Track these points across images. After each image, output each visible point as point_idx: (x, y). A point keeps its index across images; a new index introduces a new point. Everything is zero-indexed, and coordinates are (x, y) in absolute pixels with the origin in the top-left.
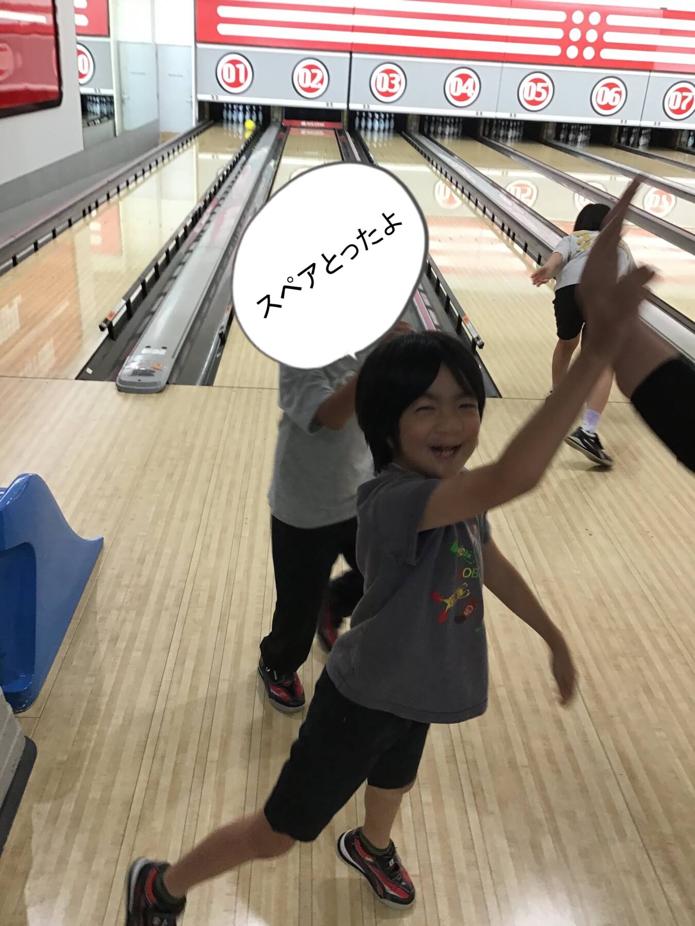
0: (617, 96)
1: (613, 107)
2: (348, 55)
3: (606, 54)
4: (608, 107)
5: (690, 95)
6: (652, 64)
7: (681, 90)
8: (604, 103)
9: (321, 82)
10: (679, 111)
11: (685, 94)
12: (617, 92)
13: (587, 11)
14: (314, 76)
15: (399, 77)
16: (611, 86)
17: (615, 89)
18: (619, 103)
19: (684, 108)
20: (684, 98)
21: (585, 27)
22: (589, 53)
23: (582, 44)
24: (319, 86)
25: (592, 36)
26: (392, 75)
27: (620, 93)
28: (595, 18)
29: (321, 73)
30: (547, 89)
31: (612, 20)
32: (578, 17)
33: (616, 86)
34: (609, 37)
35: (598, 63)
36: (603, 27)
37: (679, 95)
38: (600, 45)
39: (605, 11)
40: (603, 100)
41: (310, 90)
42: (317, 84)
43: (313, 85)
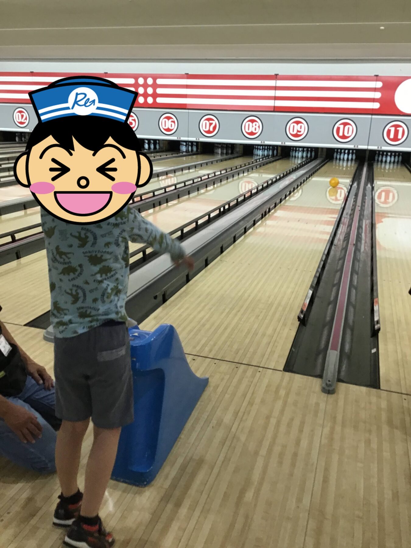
0: (173, 124)
1: (171, 130)
3: (159, 100)
4: (168, 130)
5: (214, 123)
6: (185, 105)
7: (208, 120)
8: (166, 128)
9: (26, 119)
10: (209, 132)
11: (211, 122)
12: (172, 121)
13: (145, 77)
14: (22, 116)
16: (168, 118)
17: (171, 120)
18: (174, 127)
19: (211, 129)
20: (211, 124)
21: (145, 86)
22: (150, 100)
23: (146, 95)
24: (25, 121)
25: (150, 91)
27: (174, 122)
28: (150, 81)
29: (25, 115)
30: (134, 120)
31: (159, 81)
32: (141, 81)
33: (171, 118)
34: (159, 91)
35: (155, 106)
36: (155, 86)
37: (208, 123)
38: (155, 95)
39: (155, 77)
40: (165, 126)
41: (21, 123)
42: (24, 120)
43: (23, 121)
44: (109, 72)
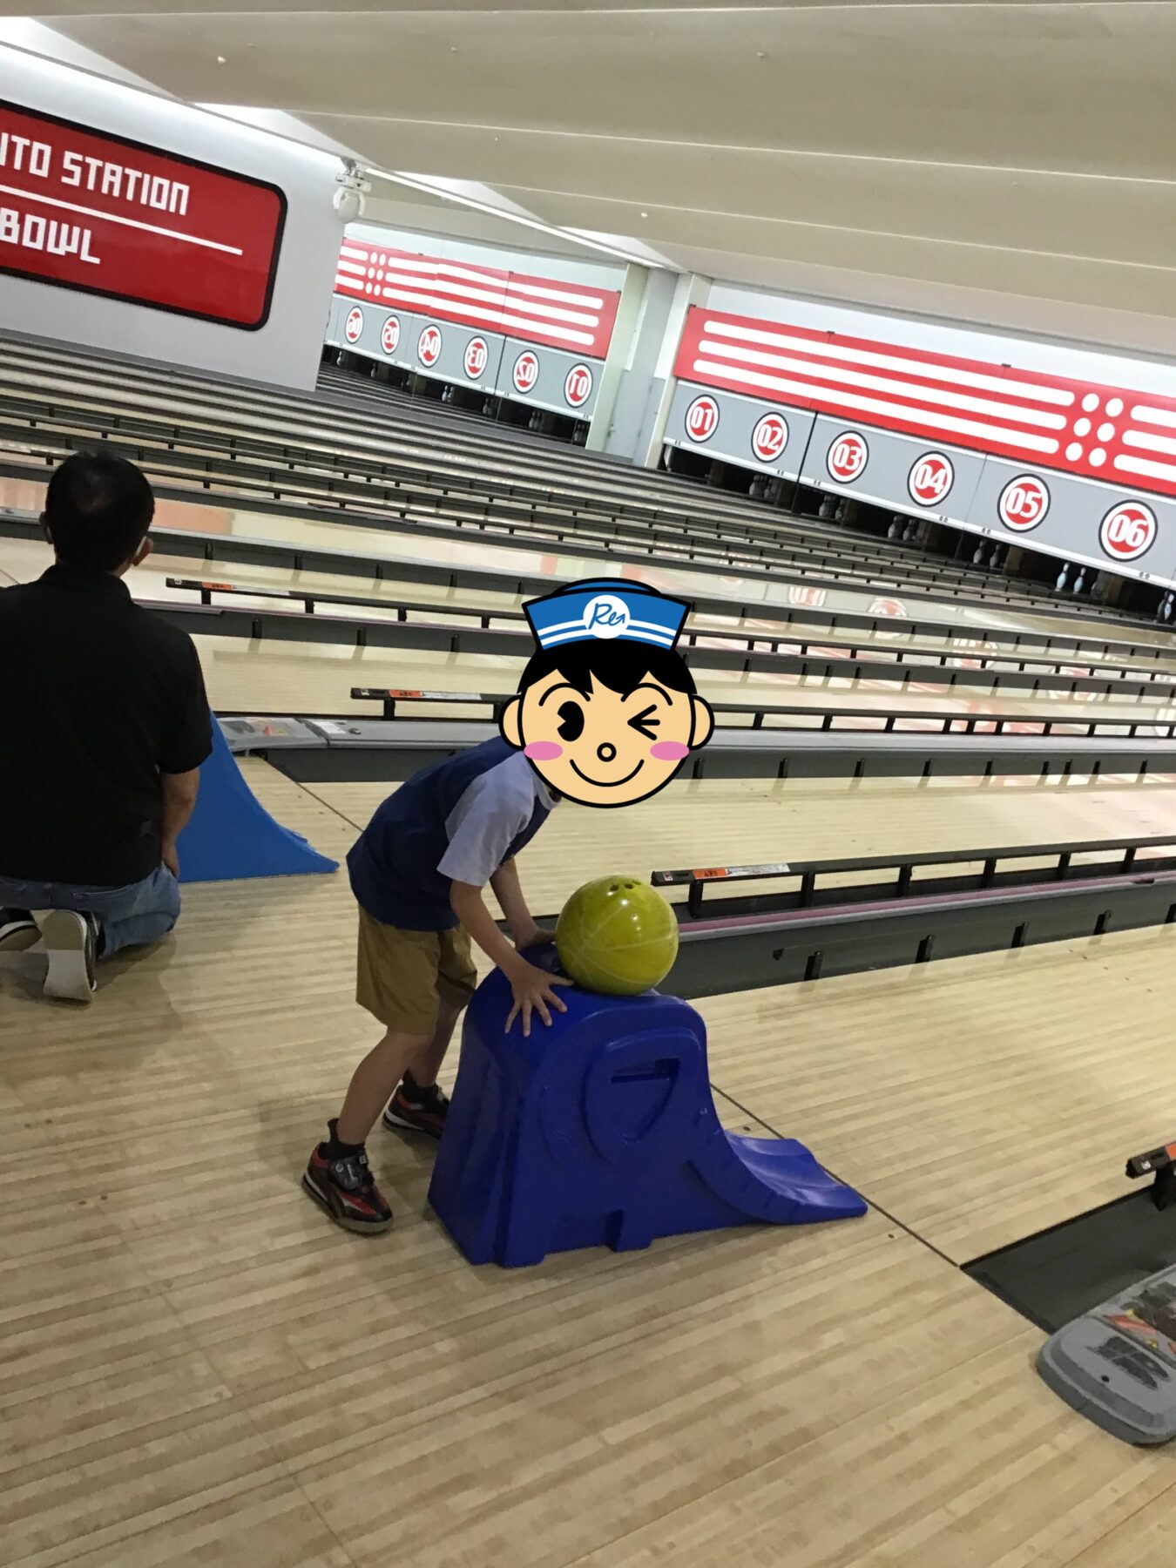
0: (1141, 533)
2: (813, 415)
3: (1123, 463)
8: (1119, 539)
9: (779, 443)
12: (1141, 527)
13: (1106, 395)
14: (774, 434)
15: (861, 451)
16: (1134, 515)
17: (1141, 522)
18: (1142, 543)
21: (1098, 417)
22: (1098, 458)
23: (1090, 442)
24: (776, 448)
25: (1106, 432)
26: (854, 448)
27: (1145, 529)
28: (1114, 408)
29: (782, 432)
30: (1039, 501)
31: (1139, 413)
33: (1142, 517)
34: (1131, 438)
35: (1108, 474)
36: (1124, 423)
38: (1116, 447)
39: (1132, 399)
40: (1117, 534)
41: (766, 451)
42: (774, 445)
43: (770, 446)
44: (1015, 365)
